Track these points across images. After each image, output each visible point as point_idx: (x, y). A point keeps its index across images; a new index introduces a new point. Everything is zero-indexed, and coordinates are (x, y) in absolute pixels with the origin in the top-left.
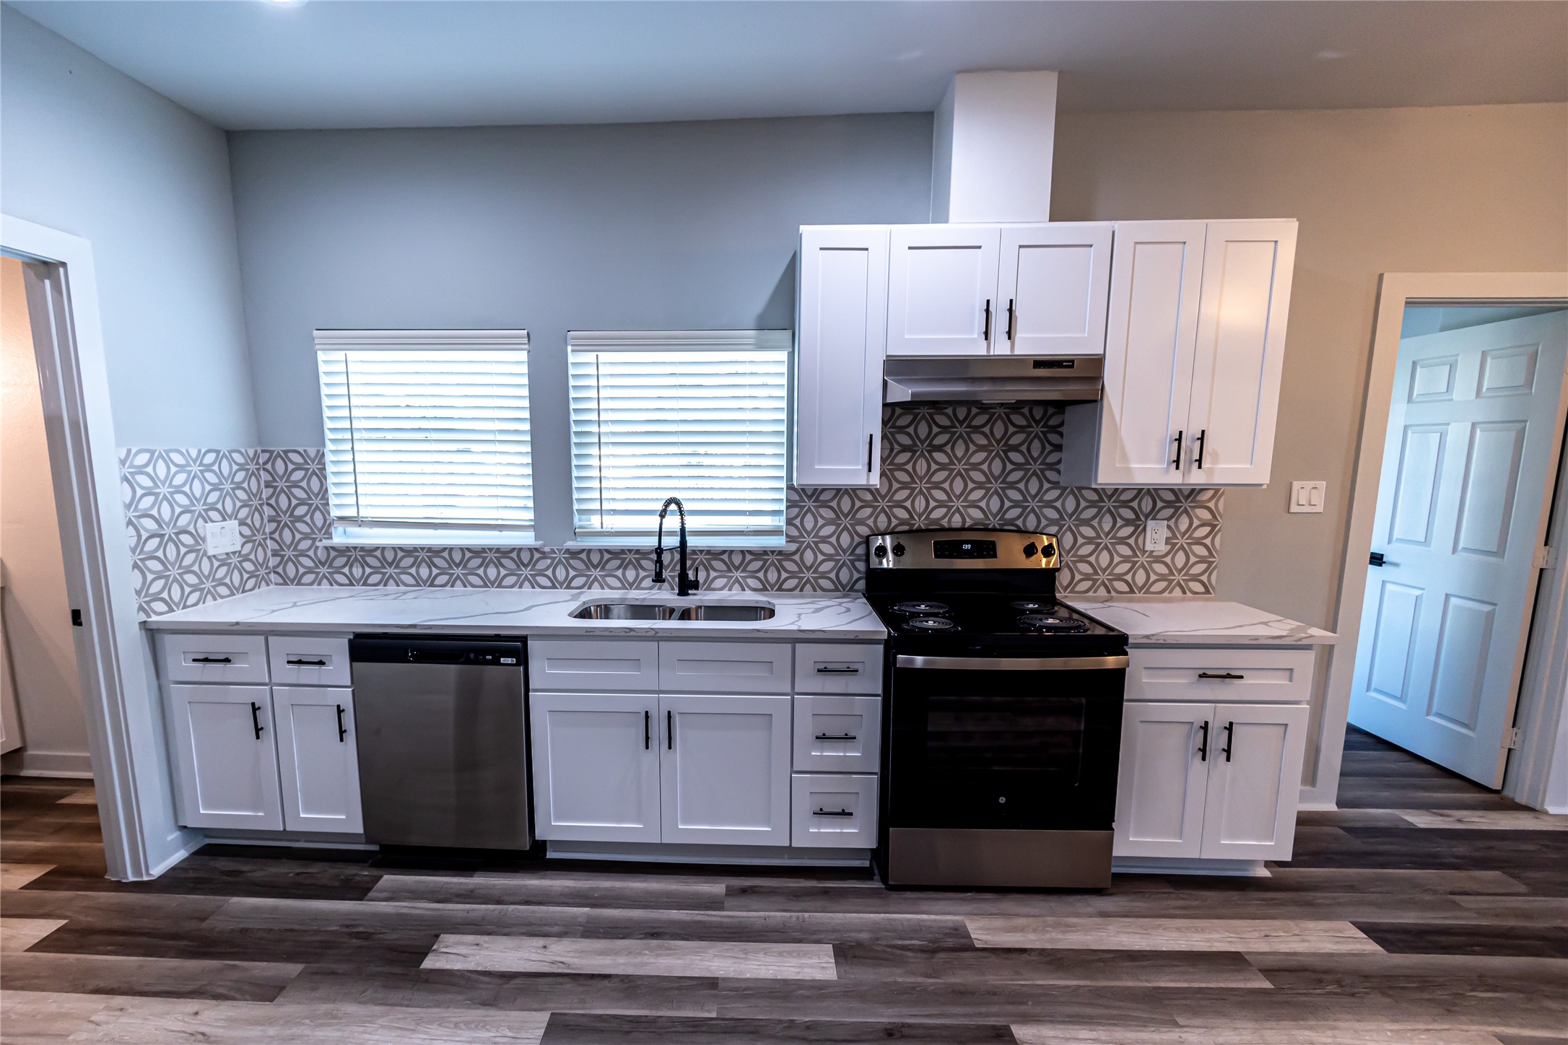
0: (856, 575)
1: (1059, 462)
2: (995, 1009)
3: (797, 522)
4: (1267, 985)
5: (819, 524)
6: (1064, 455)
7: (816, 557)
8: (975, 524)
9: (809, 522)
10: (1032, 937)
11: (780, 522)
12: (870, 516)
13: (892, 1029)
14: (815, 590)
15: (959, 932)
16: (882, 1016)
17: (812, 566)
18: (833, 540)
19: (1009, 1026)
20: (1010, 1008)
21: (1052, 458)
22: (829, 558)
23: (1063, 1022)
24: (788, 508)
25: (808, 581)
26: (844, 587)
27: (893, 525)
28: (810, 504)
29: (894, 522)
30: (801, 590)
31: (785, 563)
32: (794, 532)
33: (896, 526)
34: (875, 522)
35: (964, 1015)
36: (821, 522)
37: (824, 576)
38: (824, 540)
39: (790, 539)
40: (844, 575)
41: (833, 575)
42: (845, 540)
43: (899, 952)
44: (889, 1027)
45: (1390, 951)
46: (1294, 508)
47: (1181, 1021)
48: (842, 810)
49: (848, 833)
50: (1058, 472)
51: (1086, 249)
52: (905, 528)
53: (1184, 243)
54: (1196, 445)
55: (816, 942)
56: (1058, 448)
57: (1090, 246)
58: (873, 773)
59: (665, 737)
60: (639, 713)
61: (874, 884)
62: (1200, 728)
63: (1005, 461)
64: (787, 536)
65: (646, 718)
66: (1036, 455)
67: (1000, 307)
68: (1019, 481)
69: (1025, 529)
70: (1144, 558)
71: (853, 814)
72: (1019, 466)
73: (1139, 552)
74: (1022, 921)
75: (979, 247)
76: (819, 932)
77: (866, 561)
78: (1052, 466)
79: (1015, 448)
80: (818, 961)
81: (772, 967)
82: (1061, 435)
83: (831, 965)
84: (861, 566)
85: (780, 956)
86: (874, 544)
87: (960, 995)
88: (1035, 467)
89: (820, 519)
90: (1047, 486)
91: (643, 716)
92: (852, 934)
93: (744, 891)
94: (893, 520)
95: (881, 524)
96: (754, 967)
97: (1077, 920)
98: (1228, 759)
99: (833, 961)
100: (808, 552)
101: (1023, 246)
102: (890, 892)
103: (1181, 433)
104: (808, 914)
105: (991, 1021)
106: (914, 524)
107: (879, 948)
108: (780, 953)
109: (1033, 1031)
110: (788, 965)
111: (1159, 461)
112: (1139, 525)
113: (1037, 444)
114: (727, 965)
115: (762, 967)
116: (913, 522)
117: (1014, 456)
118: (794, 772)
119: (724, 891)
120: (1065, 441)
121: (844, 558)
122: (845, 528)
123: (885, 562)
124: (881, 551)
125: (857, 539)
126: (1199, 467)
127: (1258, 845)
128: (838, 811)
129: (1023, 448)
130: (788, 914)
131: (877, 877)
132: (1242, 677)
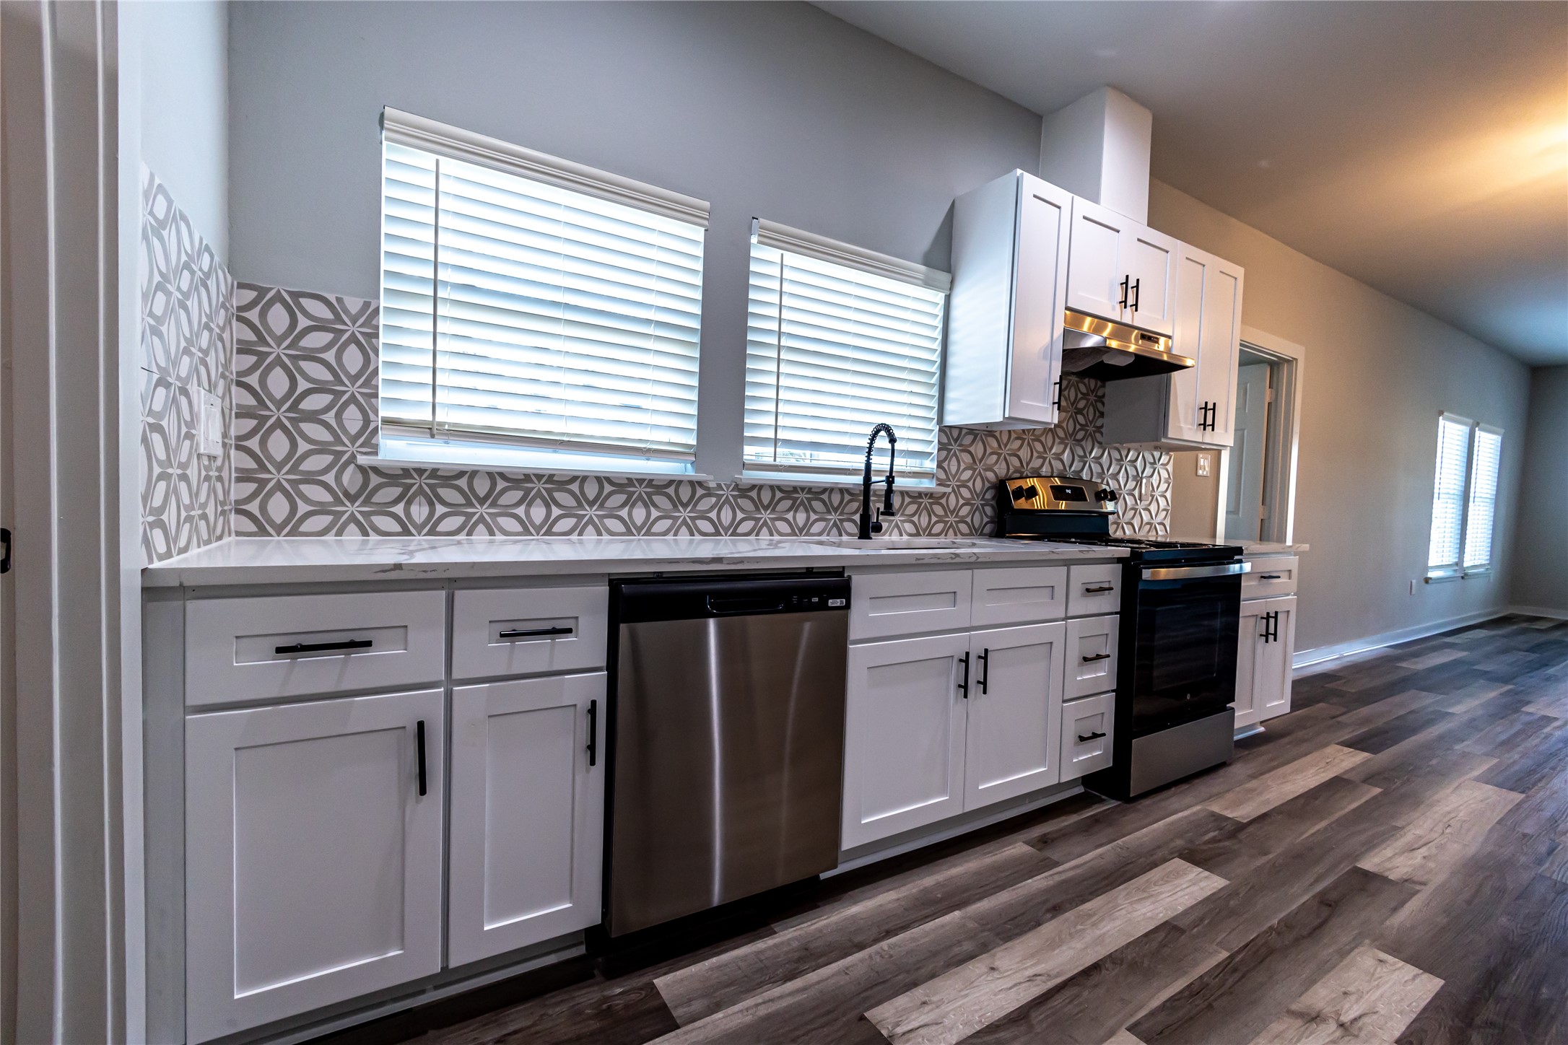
0: (985, 520)
1: (1102, 426)
2: (1330, 860)
3: (945, 465)
4: (1377, 790)
5: (962, 469)
6: (1105, 421)
7: (958, 501)
8: (1059, 473)
9: (954, 466)
10: (1252, 804)
11: (933, 465)
12: (996, 463)
14: (956, 534)
15: (1218, 817)
17: (954, 510)
18: (971, 484)
19: (1356, 867)
20: (1335, 855)
21: (1099, 422)
22: (967, 503)
23: (1367, 851)
24: (939, 450)
25: (952, 526)
26: (977, 531)
27: (1011, 471)
28: (955, 447)
29: (1012, 469)
30: (947, 534)
31: (934, 507)
32: (943, 476)
33: (1013, 473)
34: (999, 468)
35: (1328, 872)
36: (963, 466)
37: (963, 520)
38: (965, 484)
39: (940, 483)
40: (977, 520)
41: (969, 520)
42: (979, 485)
43: (1220, 845)
45: (1375, 753)
46: (1200, 472)
47: (1399, 824)
48: (1093, 733)
49: (1097, 755)
50: (1102, 434)
51: (1165, 253)
52: (1018, 475)
53: (1204, 266)
54: (1210, 413)
55: (1165, 860)
56: (1102, 415)
57: (1167, 252)
58: (1113, 691)
59: (975, 681)
60: (952, 656)
61: (1112, 803)
62: (1262, 618)
63: (1076, 421)
64: (938, 479)
65: (966, 661)
66: (1091, 419)
67: (1132, 283)
68: (1082, 440)
69: (1085, 478)
70: (1140, 506)
71: (1104, 735)
72: (1083, 427)
73: (1139, 502)
74: (1230, 796)
75: (1118, 231)
76: (1152, 852)
77: (992, 506)
78: (1099, 429)
79: (1079, 411)
80: (1194, 874)
81: (1180, 894)
82: (1103, 404)
83: (1207, 873)
84: (988, 510)
85: (1167, 882)
86: (1012, 486)
87: (1301, 859)
88: (1091, 429)
89: (962, 464)
90: (1096, 444)
91: (956, 660)
92: (1173, 845)
93: (1044, 842)
94: (1011, 467)
95: (1001, 470)
96: (1170, 899)
97: (1249, 785)
98: (1275, 640)
99: (1201, 870)
100: (952, 496)
101: (1139, 240)
102: (1131, 805)
103: (1206, 403)
104: (1120, 842)
105: (1345, 868)
106: (1024, 472)
107: (1205, 847)
108: (1162, 880)
109: (1369, 863)
110: (1184, 886)
111: (1193, 424)
112: (1138, 479)
113: (1091, 410)
114: (1152, 907)
115: (1175, 897)
116: (1023, 470)
117: (1080, 418)
118: (1064, 701)
119: (1030, 848)
120: (1105, 410)
121: (978, 502)
122: (980, 474)
123: (1021, 504)
124: (1019, 493)
125: (987, 485)
126: (1213, 430)
127: (1279, 704)
128: (1091, 735)
129: (1085, 412)
130: (1108, 847)
131: (1103, 797)
132: (1279, 577)
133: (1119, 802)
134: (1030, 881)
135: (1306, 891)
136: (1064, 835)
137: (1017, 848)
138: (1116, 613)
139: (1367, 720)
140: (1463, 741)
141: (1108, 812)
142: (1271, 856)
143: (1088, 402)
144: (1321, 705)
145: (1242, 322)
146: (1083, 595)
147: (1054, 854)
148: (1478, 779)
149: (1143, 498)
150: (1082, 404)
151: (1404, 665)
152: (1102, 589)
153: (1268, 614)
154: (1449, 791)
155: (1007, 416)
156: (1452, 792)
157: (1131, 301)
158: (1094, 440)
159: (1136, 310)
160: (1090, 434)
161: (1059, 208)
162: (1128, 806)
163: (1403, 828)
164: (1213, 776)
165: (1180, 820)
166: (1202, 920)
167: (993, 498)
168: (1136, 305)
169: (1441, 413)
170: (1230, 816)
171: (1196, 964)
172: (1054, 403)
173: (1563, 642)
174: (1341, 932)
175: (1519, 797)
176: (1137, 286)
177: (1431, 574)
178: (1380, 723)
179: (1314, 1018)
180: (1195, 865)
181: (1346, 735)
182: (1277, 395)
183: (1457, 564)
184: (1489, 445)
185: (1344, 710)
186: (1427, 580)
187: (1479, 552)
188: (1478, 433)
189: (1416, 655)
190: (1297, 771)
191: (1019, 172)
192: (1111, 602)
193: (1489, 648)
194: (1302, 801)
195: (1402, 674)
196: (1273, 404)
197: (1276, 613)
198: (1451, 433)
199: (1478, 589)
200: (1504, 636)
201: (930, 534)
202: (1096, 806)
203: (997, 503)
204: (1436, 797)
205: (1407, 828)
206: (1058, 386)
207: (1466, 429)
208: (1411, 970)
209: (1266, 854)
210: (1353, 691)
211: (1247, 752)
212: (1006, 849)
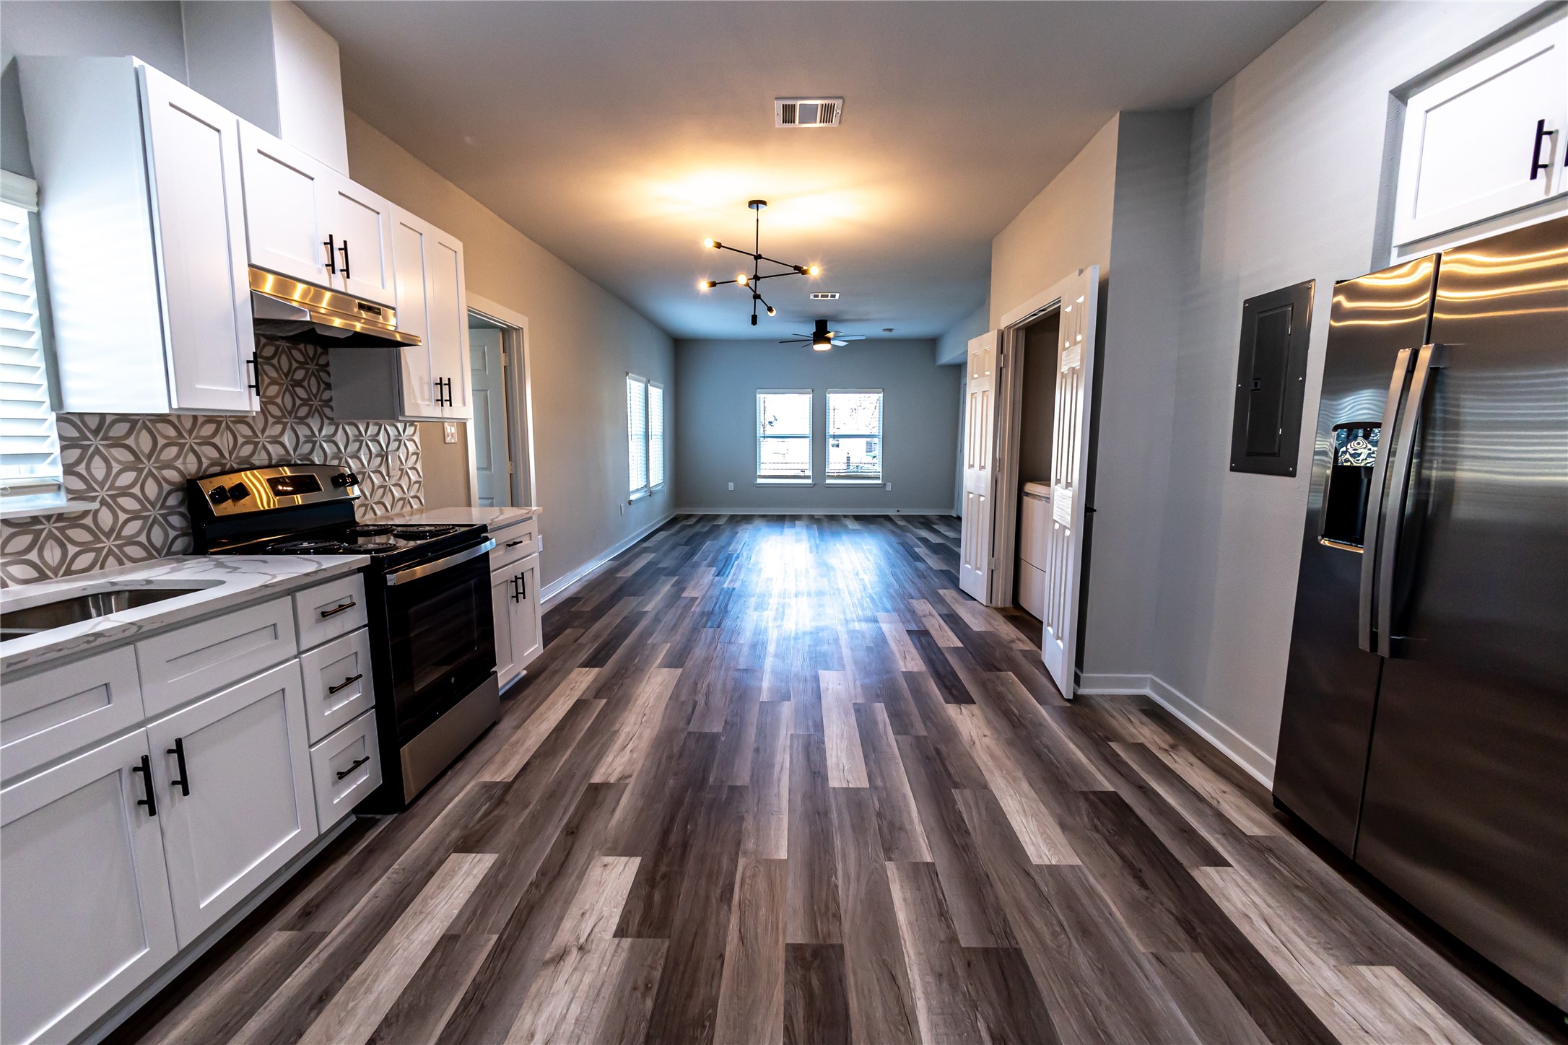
0: (172, 534)
1: (331, 400)
2: (573, 786)
3: (81, 469)
4: (604, 701)
5: (115, 471)
6: (333, 393)
7: (116, 517)
8: (281, 460)
9: (98, 469)
10: (517, 757)
11: (54, 471)
12: (177, 457)
13: (568, 831)
14: (121, 563)
15: (488, 787)
16: (552, 835)
17: (112, 530)
18: (136, 490)
19: (590, 784)
20: (577, 779)
21: (326, 395)
22: (135, 516)
23: (597, 764)
24: (63, 449)
25: (110, 552)
26: (159, 551)
27: (204, 466)
28: (96, 442)
29: (205, 463)
30: (102, 567)
31: (70, 532)
32: (78, 485)
33: (208, 467)
34: (184, 463)
35: (572, 799)
36: (116, 468)
37: (131, 541)
38: (124, 492)
39: (75, 496)
40: (157, 536)
41: (143, 538)
42: (152, 489)
43: (490, 817)
44: (565, 832)
45: (602, 667)
46: (448, 440)
48: (355, 762)
49: (365, 780)
50: (332, 408)
51: (376, 214)
52: (217, 469)
53: (421, 234)
54: (446, 389)
55: (441, 862)
56: (328, 386)
57: (378, 213)
58: (372, 708)
59: (167, 784)
60: (120, 771)
61: (390, 819)
62: (512, 582)
63: (294, 395)
64: (69, 491)
65: (145, 767)
66: (314, 391)
67: (338, 244)
68: (307, 416)
69: (317, 463)
70: (390, 483)
71: (367, 758)
72: (305, 402)
73: (387, 478)
74: (499, 758)
75: (312, 179)
76: (427, 863)
77: (181, 514)
78: (327, 403)
79: (299, 383)
80: (468, 864)
81: (457, 893)
82: (329, 374)
83: (479, 856)
84: (176, 520)
85: (443, 887)
86: (208, 488)
87: (553, 796)
88: (316, 403)
89: (114, 464)
90: (326, 421)
91: (125, 773)
92: (449, 839)
93: (307, 913)
94: (204, 460)
95: (191, 466)
96: (446, 906)
97: (514, 739)
98: (524, 598)
99: (475, 854)
100: (105, 510)
101: (340, 193)
102: (408, 812)
103: (441, 379)
104: (396, 866)
105: (583, 788)
106: (226, 464)
107: (478, 827)
108: (439, 888)
109: (597, 778)
110: (459, 883)
111: (430, 400)
112: (384, 456)
113: (313, 380)
114: (429, 927)
115: (450, 901)
116: (224, 461)
117: (299, 391)
118: (311, 746)
119: (291, 932)
120: (332, 380)
121: (154, 513)
122: (150, 474)
123: (228, 508)
124: (221, 495)
125: (167, 487)
126: (451, 405)
127: (534, 650)
128: (351, 765)
129: (305, 384)
130: (384, 878)
131: (378, 817)
132: (521, 542)
133: (395, 815)
134: (289, 980)
135: (557, 827)
136: (331, 893)
137: (273, 941)
138: (364, 626)
139: (597, 636)
140: (652, 635)
141: (383, 833)
142: (531, 807)
143: (307, 373)
144: (568, 631)
145: (466, 289)
146: (318, 621)
147: (317, 926)
148: (660, 666)
149: (391, 474)
150: (299, 375)
151: (619, 575)
152: (342, 608)
153: (516, 577)
154: (644, 683)
155: (175, 406)
156: (646, 684)
157: (339, 264)
158: (322, 416)
159: (348, 277)
160: (317, 410)
161: (218, 131)
162: (405, 814)
163: (619, 730)
164: (484, 741)
165: (455, 807)
166: (474, 913)
167: (181, 504)
168: (347, 270)
169: (627, 374)
170: (499, 780)
171: (470, 966)
172: (250, 387)
173: (700, 532)
174: (580, 857)
175: (679, 671)
176: (345, 249)
177: (633, 497)
178: (605, 636)
179: (561, 956)
180: (469, 852)
181: (584, 656)
182: (510, 360)
183: (646, 486)
184: (656, 394)
185: (583, 630)
186: (630, 502)
187: (657, 476)
188: (650, 388)
189: (627, 563)
190: (549, 709)
191: (137, 62)
192: (358, 616)
193: (666, 547)
194: (554, 736)
195: (619, 583)
196: (508, 367)
197: (523, 574)
198: (634, 388)
199: (660, 500)
200: (673, 535)
201: (69, 572)
202: (370, 832)
203: (189, 509)
204: (638, 692)
205: (621, 730)
206: (252, 365)
207: (642, 386)
208: (624, 859)
209: (527, 807)
210: (588, 609)
211: (513, 702)
212: (254, 954)
